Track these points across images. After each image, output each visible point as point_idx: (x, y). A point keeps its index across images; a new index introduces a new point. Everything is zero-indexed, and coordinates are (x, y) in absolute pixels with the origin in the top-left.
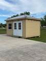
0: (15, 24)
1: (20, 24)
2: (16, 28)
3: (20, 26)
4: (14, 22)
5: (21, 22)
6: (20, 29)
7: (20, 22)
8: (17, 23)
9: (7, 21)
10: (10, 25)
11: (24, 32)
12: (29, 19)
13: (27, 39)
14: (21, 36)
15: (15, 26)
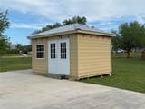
0: (53, 46)
1: (63, 45)
2: (53, 56)
3: (64, 50)
9: (33, 39)
12: (84, 34)
13: (81, 80)
15: (53, 51)
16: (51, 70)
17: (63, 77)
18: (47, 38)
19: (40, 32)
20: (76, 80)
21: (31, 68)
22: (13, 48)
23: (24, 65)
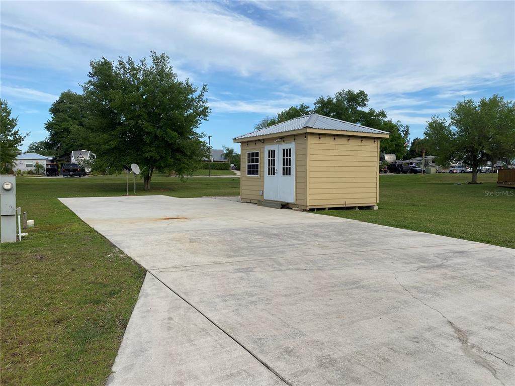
0: (272, 154)
1: (287, 153)
2: (272, 172)
3: (287, 162)
4: (268, 148)
5: (291, 146)
6: (287, 172)
7: (286, 146)
8: (279, 149)
9: (245, 142)
10: (254, 157)
11: (301, 186)
12: (320, 135)
13: (312, 210)
14: (291, 199)
15: (272, 163)
16: (269, 195)
17: (285, 206)
18: (263, 141)
19: (273, 123)
20: (304, 210)
21: (238, 194)
22: (214, 158)
23: (231, 189)
